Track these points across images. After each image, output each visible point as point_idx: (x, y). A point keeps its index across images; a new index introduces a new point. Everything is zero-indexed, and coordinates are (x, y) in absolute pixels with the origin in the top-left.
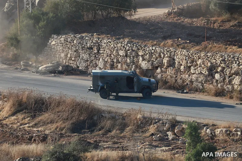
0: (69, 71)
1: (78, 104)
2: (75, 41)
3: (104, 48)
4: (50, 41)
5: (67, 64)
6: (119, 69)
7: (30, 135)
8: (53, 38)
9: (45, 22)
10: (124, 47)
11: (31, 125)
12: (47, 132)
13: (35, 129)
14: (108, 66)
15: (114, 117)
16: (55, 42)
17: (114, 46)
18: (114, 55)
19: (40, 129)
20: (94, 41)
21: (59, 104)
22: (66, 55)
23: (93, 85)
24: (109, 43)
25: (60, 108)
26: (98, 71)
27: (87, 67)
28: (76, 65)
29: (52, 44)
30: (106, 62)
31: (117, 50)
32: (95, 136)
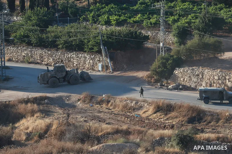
0: (186, 88)
1: (192, 107)
2: (189, 72)
3: (206, 75)
4: (174, 72)
5: (184, 84)
6: (215, 87)
7: (164, 125)
8: (176, 69)
9: (172, 61)
10: (217, 74)
11: (165, 119)
12: (174, 123)
13: (167, 121)
14: (208, 85)
15: (212, 114)
16: (178, 72)
17: (211, 73)
18: (211, 79)
19: (170, 121)
20: (200, 71)
21: (180, 107)
22: (184, 80)
23: (200, 96)
24: (209, 72)
25: (181, 109)
26: (202, 88)
27: (196, 86)
28: (190, 85)
29: (176, 73)
30: (207, 83)
31: (214, 76)
32: (201, 125)
